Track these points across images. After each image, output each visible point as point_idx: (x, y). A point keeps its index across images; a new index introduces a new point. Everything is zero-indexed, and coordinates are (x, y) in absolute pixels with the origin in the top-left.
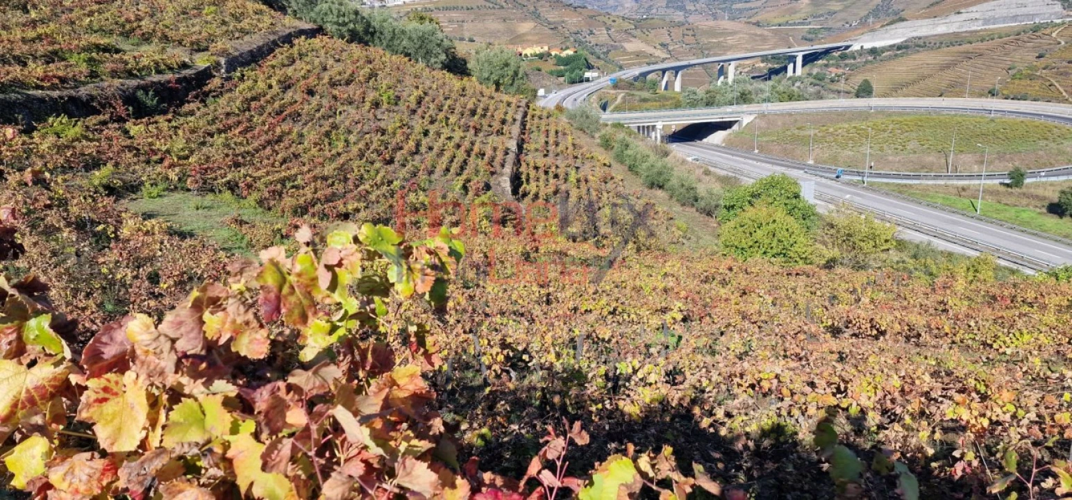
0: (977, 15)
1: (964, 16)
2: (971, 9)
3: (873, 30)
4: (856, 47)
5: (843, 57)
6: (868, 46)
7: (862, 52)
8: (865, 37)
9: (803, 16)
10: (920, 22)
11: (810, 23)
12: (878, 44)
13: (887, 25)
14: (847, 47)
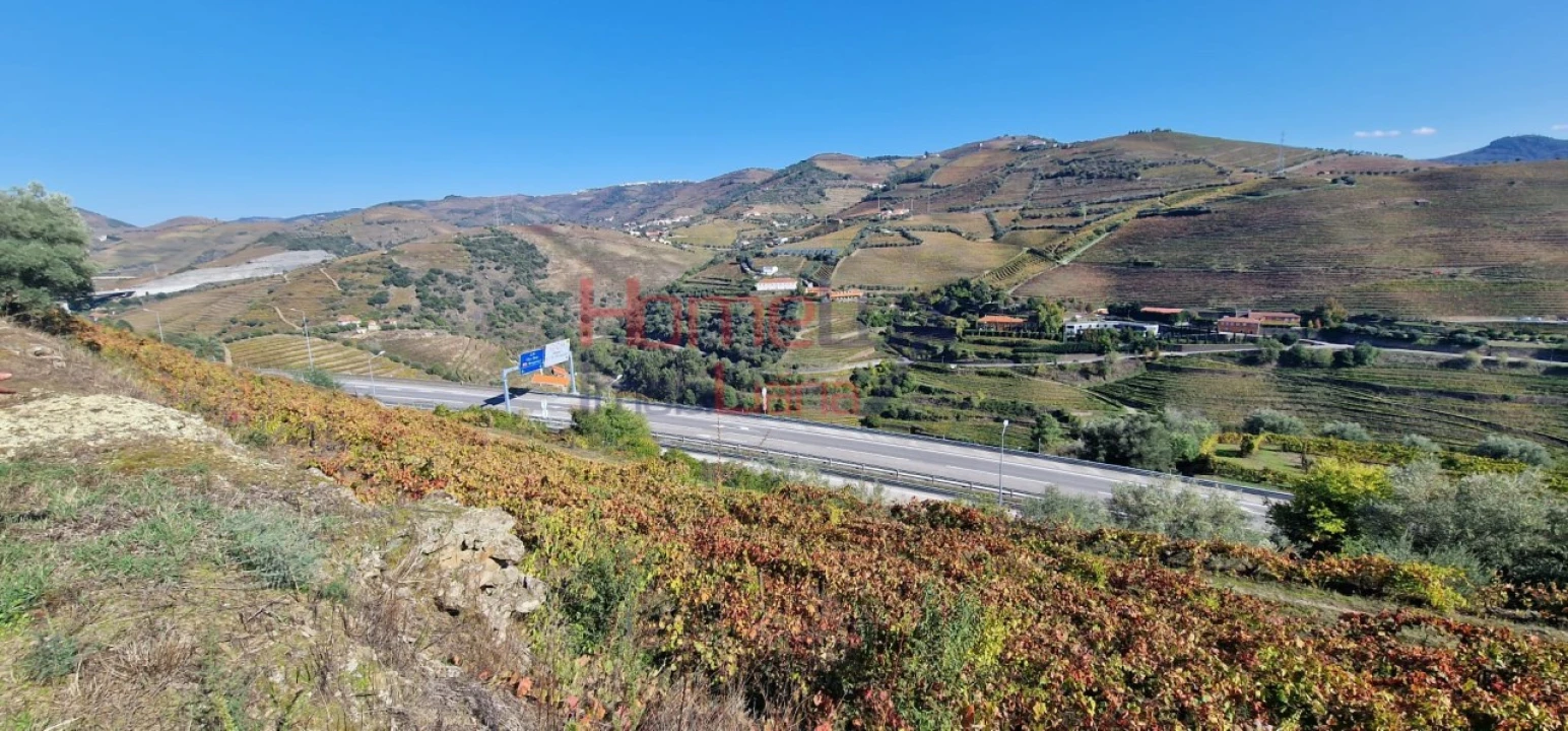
0: (267, 265)
1: (255, 265)
2: (260, 259)
3: (159, 278)
4: (140, 293)
5: (126, 303)
6: (154, 291)
7: (148, 298)
8: (152, 283)
9: (110, 266)
10: (211, 271)
11: (119, 274)
12: (166, 290)
13: (177, 272)
14: (130, 294)
